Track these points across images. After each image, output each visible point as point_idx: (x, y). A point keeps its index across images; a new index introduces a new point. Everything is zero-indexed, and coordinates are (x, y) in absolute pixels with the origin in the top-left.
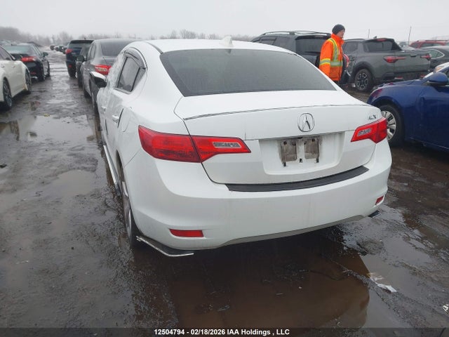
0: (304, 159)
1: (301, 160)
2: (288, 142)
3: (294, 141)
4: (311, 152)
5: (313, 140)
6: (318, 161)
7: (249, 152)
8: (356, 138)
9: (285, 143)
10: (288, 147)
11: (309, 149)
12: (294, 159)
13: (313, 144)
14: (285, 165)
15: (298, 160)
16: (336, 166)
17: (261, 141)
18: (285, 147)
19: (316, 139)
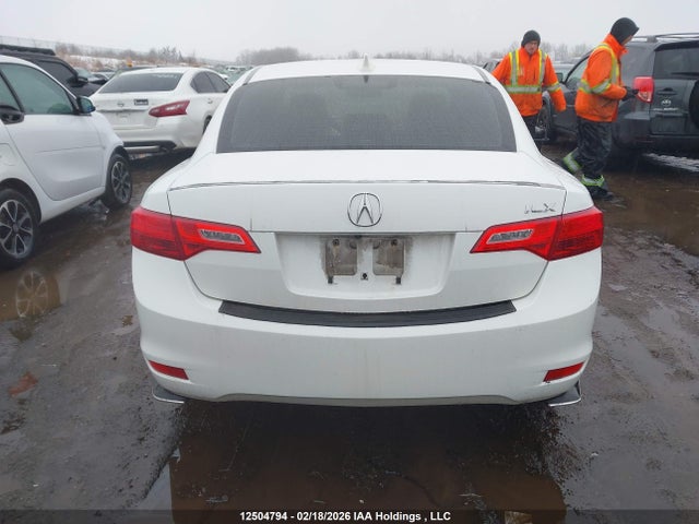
0: (371, 275)
1: (365, 276)
2: (342, 241)
3: (355, 240)
4: (389, 264)
5: (394, 243)
6: (399, 281)
7: (258, 251)
8: (482, 247)
9: (336, 243)
10: (340, 252)
11: (385, 258)
12: (352, 272)
13: (393, 250)
14: (330, 281)
15: (359, 275)
16: (436, 296)
17: (279, 235)
18: (334, 250)
19: (399, 241)
